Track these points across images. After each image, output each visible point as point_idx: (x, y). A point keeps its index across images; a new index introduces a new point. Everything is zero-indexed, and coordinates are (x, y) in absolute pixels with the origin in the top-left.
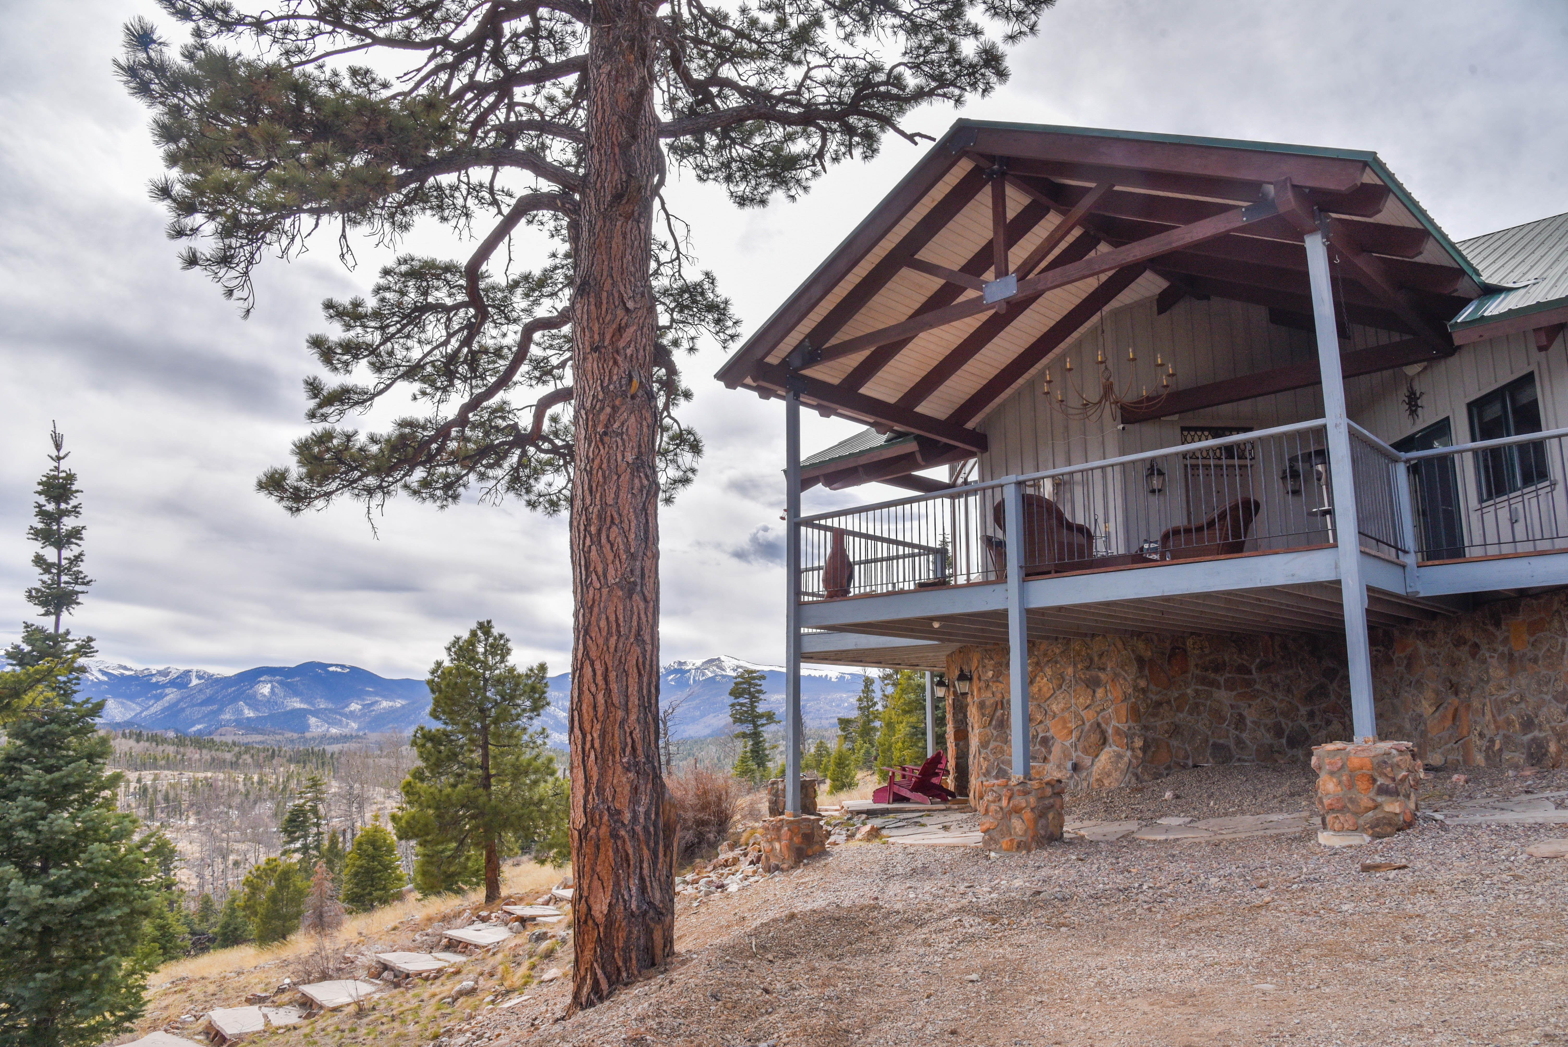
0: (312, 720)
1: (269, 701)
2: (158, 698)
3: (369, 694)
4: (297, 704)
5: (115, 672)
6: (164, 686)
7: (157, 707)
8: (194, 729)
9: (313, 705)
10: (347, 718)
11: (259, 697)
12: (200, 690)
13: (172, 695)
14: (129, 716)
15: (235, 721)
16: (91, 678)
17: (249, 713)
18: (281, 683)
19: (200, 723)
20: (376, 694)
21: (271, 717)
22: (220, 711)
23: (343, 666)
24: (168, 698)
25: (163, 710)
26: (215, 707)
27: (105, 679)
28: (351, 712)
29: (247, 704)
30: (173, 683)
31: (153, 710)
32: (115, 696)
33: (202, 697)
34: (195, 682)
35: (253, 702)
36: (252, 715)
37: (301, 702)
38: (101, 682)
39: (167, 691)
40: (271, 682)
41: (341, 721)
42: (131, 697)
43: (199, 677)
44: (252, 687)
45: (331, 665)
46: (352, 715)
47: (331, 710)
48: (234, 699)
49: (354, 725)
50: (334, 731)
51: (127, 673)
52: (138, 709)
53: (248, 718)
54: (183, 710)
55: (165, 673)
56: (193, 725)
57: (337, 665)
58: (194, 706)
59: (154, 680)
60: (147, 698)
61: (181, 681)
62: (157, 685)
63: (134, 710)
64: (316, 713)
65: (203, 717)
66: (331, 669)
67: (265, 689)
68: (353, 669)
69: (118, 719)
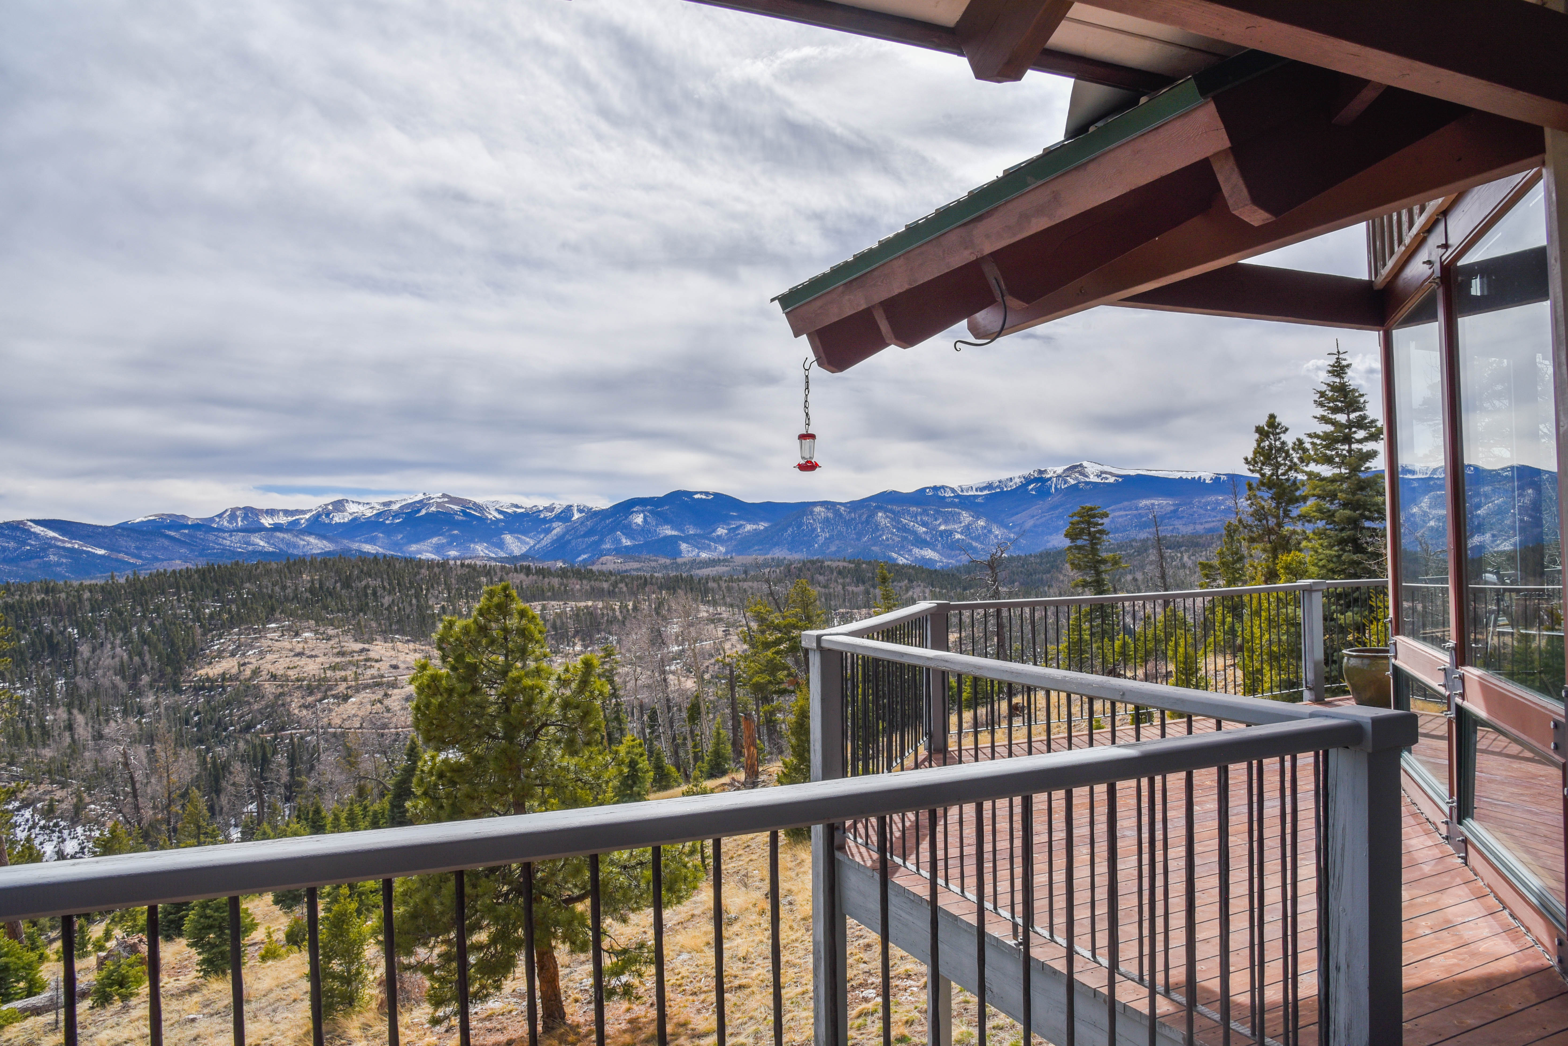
0: (684, 546)
1: (643, 530)
2: (548, 531)
3: (733, 518)
4: (668, 531)
5: (509, 511)
6: (551, 521)
7: (547, 540)
8: (580, 559)
9: (683, 531)
10: (715, 542)
11: (634, 526)
12: (582, 523)
13: (558, 529)
14: (524, 549)
15: (615, 549)
16: (490, 517)
17: (626, 542)
18: (652, 512)
19: (585, 553)
20: (739, 518)
21: (647, 544)
22: (601, 541)
23: (707, 493)
24: (555, 532)
25: (553, 542)
26: (596, 538)
27: (501, 517)
28: (718, 536)
29: (624, 534)
30: (559, 517)
31: (544, 543)
32: (511, 532)
33: (583, 529)
34: (577, 516)
35: (629, 531)
36: (629, 543)
37: (672, 529)
38: (498, 520)
39: (554, 525)
40: (643, 512)
41: (709, 545)
42: (525, 533)
43: (580, 511)
44: (627, 517)
45: (696, 493)
46: (719, 540)
47: (699, 536)
48: (612, 530)
49: (722, 549)
50: (704, 555)
51: (519, 511)
52: (532, 543)
53: (626, 547)
54: (569, 542)
55: (551, 509)
56: (579, 556)
57: (701, 493)
58: (578, 538)
59: (542, 516)
60: (538, 533)
61: (565, 515)
62: (545, 520)
63: (528, 543)
64: (686, 539)
65: (587, 548)
66: (696, 496)
67: (639, 519)
68: (716, 495)
69: (517, 552)
